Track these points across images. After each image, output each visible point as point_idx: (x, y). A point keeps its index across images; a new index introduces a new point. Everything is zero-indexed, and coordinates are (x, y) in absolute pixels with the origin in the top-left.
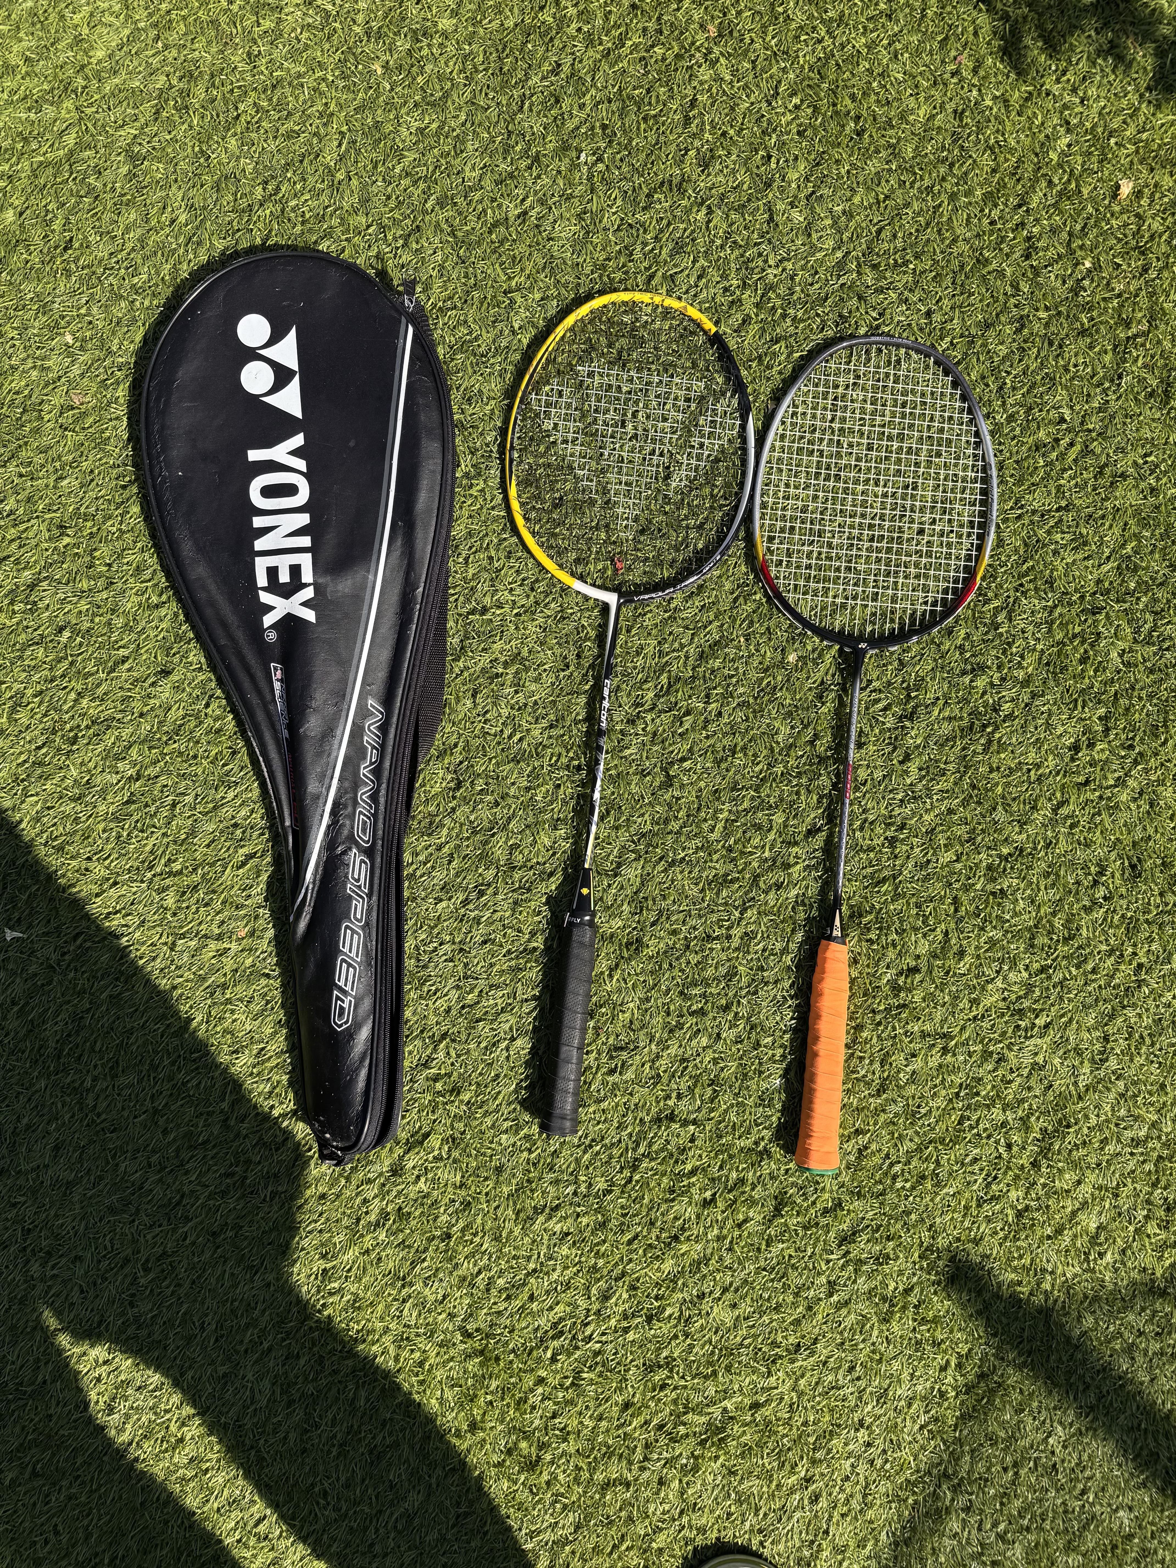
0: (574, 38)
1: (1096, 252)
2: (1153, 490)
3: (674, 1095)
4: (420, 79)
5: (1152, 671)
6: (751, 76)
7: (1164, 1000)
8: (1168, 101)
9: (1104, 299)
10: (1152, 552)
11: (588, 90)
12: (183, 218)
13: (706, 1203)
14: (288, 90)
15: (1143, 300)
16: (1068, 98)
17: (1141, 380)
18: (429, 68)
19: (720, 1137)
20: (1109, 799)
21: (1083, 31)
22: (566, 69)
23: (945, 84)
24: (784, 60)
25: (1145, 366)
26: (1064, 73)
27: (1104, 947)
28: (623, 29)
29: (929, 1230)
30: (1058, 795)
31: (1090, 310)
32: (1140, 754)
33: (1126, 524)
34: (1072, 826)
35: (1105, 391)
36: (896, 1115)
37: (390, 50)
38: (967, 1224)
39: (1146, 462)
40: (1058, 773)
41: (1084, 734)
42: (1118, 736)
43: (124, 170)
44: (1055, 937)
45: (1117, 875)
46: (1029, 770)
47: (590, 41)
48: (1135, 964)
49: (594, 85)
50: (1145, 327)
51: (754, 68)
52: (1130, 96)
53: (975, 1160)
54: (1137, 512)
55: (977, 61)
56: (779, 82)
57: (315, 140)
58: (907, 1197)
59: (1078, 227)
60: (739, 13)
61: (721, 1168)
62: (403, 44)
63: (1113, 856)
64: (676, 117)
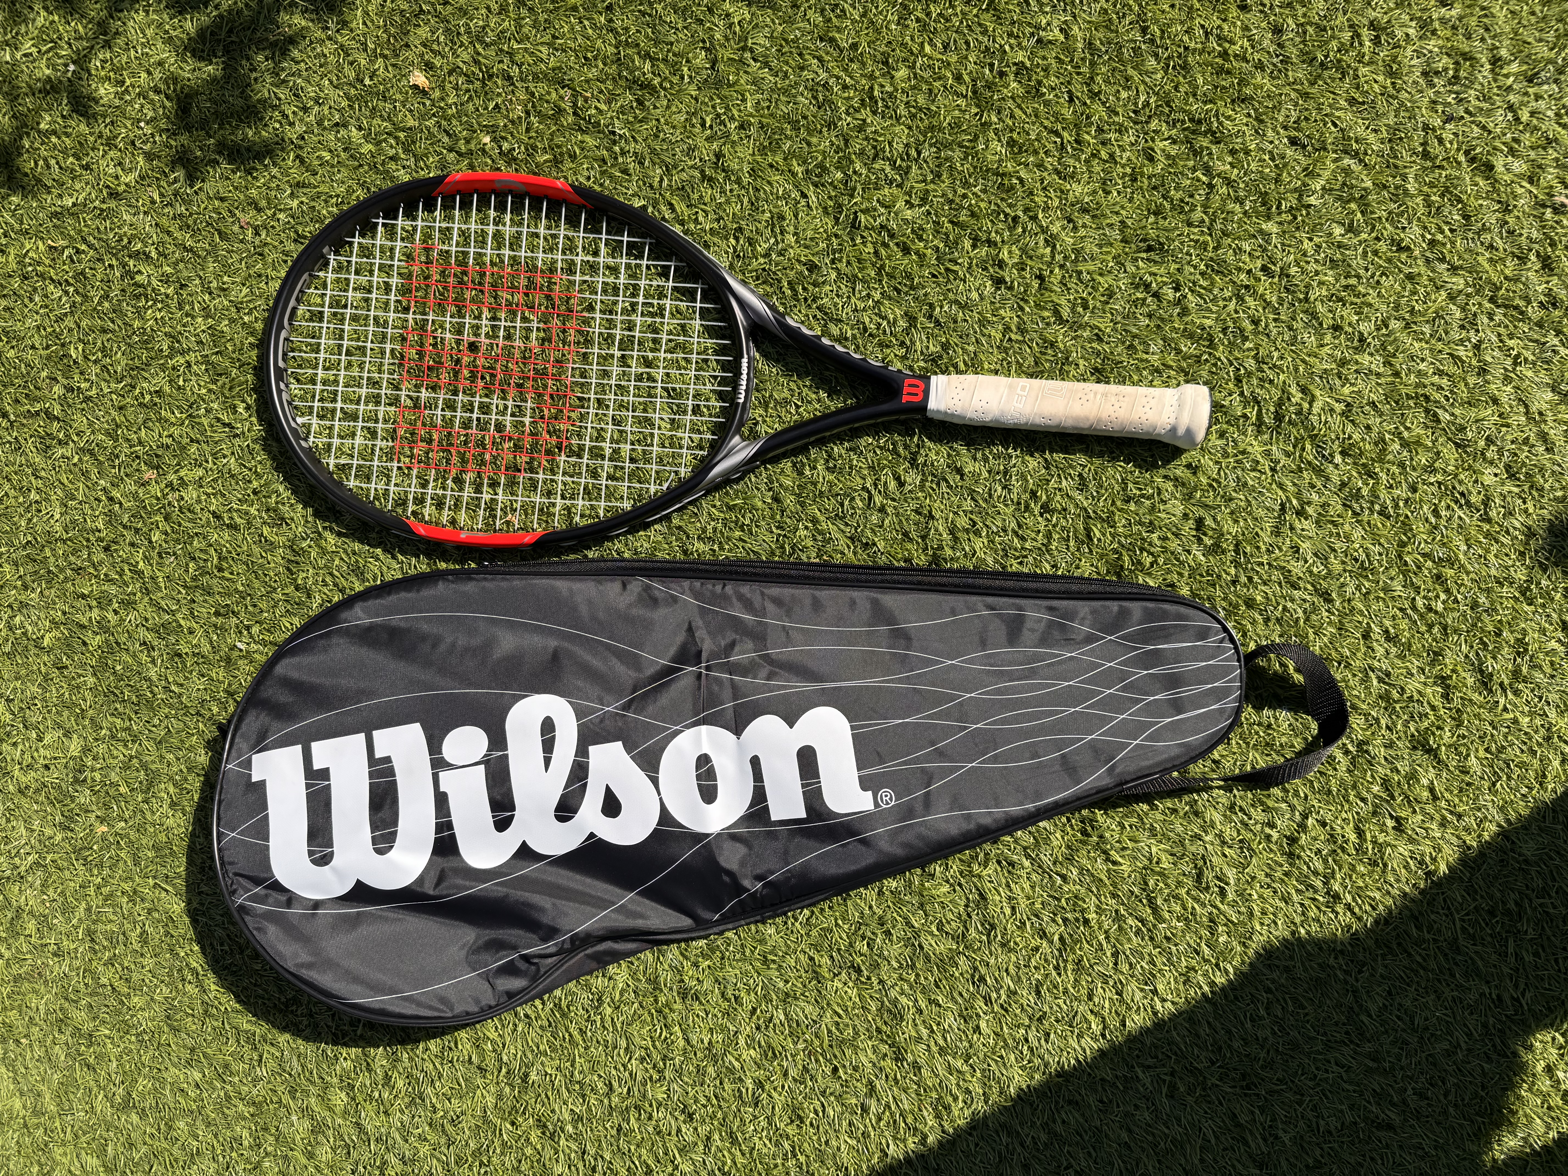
0: (122, 620)
1: (476, 126)
2: (742, 127)
3: (1267, 830)
4: (123, 789)
5: (939, 175)
6: (205, 446)
7: (1311, 252)
8: (341, 13)
9: (528, 130)
10: (809, 144)
11: (177, 621)
12: (197, 1076)
13: (1399, 826)
14: (100, 927)
15: (540, 88)
16: (312, 118)
17: (622, 111)
18: (114, 777)
19: (1329, 792)
20: (1066, 258)
21: (249, 85)
22: (149, 637)
23: (266, 244)
24: (198, 409)
25: (609, 102)
26: (285, 116)
27: (1232, 305)
28: (126, 568)
29: (1501, 585)
30: (1046, 314)
31: (535, 148)
32: (1026, 210)
33: (771, 166)
34: (1085, 307)
35: (623, 153)
36: (1358, 588)
37: (87, 811)
38: (1506, 540)
39: (711, 127)
40: (1022, 309)
41: (985, 269)
42: (997, 230)
43: (135, 1118)
44: (1205, 357)
45: (1154, 269)
46: (1010, 339)
47: (129, 604)
48: (1260, 274)
49: (173, 613)
50: (567, 93)
51: (198, 442)
52: (326, 51)
53: (1436, 513)
54: (762, 150)
55: (250, 204)
56: (218, 420)
57: (156, 915)
58: (1456, 601)
59: (446, 139)
60: (140, 443)
61: (1363, 800)
62: (84, 797)
63: (1130, 268)
64: (227, 537)
